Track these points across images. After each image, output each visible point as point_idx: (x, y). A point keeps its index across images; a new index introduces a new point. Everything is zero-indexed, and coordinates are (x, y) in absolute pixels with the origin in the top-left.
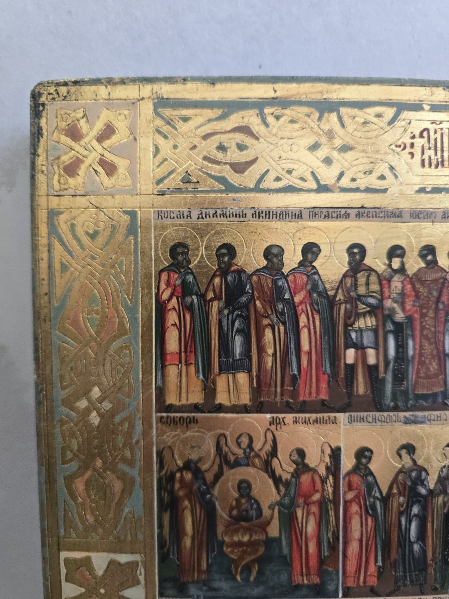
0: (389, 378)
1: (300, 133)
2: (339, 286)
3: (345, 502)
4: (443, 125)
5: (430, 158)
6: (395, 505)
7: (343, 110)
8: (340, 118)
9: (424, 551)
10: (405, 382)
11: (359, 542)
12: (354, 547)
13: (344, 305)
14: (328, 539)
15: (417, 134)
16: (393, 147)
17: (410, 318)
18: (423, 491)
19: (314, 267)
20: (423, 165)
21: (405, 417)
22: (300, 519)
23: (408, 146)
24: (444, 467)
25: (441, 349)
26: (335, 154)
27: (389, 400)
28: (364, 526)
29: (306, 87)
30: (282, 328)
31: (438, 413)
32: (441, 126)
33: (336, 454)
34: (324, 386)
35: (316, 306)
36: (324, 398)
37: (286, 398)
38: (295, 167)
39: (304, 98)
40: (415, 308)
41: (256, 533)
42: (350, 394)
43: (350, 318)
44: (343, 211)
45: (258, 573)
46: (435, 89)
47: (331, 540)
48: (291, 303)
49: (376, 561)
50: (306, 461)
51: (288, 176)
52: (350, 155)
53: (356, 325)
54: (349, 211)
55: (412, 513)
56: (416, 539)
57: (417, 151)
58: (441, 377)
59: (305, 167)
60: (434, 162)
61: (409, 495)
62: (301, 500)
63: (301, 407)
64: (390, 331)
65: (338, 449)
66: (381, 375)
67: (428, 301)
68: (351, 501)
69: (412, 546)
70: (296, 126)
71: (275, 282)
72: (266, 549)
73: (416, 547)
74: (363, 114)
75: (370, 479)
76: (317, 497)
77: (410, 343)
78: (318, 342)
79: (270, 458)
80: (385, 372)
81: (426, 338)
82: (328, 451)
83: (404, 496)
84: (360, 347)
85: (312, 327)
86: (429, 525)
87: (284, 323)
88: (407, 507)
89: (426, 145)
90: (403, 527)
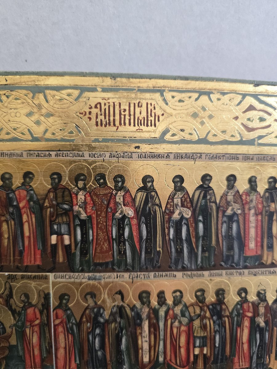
0: (78, 253)
1: (21, 105)
2: (46, 197)
3: (55, 326)
4: (110, 101)
5: (101, 120)
6: (85, 328)
7: (47, 92)
8: (45, 97)
9: (104, 355)
10: (88, 255)
11: (64, 349)
12: (61, 352)
13: (50, 209)
14: (46, 347)
15: (93, 106)
16: (78, 114)
17: (90, 217)
18: (102, 320)
19: (31, 186)
20: (97, 125)
21: (88, 276)
22: (28, 335)
23: (88, 113)
24: (115, 306)
25: (110, 236)
26: (42, 118)
27: (79, 266)
28: (67, 339)
29: (25, 78)
30: (13, 222)
31: (110, 274)
32: (109, 101)
33: (47, 297)
34: (39, 257)
35: (32, 210)
36: (39, 264)
37: (16, 264)
38: (18, 126)
39: (24, 85)
40: (93, 211)
41: (3, 342)
42: (54, 262)
43: (53, 217)
44: (47, 153)
45: (5, 365)
46: (105, 78)
47: (48, 348)
48: (17, 207)
49: (75, 361)
50: (30, 301)
51: (14, 131)
52: (51, 119)
53: (57, 221)
54: (51, 153)
55: (96, 333)
56: (99, 348)
57: (93, 116)
58: (110, 253)
59: (25, 126)
60: (104, 123)
61: (93, 322)
62: (28, 324)
63: (25, 269)
64: (77, 225)
65: (49, 294)
66: (73, 251)
67: (101, 207)
68: (58, 325)
69: (97, 353)
70: (19, 101)
71: (8, 195)
72: (9, 351)
73: (99, 353)
74: (60, 93)
75: (69, 312)
76: (37, 322)
77: (91, 232)
78: (35, 231)
79: (9, 299)
80: (76, 249)
81: (101, 229)
82: (42, 295)
83: (90, 323)
84: (60, 234)
85: (30, 222)
86: (107, 340)
87: (14, 219)
88: (92, 329)
89: (99, 113)
90: (91, 342)
